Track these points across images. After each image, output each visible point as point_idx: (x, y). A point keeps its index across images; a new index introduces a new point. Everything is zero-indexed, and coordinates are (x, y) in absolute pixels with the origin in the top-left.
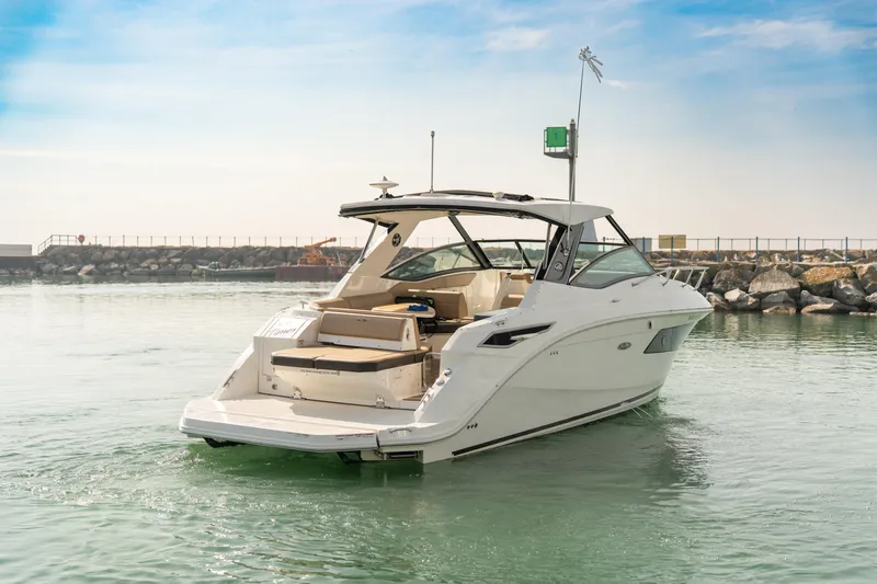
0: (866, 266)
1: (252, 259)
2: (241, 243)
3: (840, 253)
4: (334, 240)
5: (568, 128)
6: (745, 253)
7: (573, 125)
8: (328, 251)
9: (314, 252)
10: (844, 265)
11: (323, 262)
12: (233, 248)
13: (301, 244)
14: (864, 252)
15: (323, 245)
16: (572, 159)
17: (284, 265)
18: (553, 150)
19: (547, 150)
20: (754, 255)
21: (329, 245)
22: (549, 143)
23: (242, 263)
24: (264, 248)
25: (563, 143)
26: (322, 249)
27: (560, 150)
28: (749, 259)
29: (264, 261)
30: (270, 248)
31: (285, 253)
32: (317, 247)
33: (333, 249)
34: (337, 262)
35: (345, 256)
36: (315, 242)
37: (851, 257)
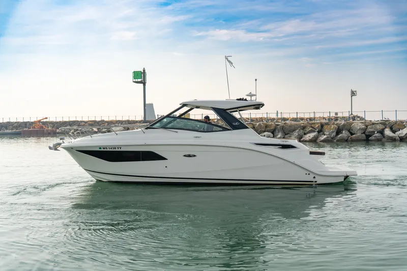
0: (258, 124)
1: (11, 127)
2: (6, 120)
3: (248, 119)
4: (47, 118)
5: (142, 71)
6: (213, 120)
7: (144, 70)
8: (44, 123)
9: (38, 124)
10: (250, 124)
11: (42, 127)
12: (3, 123)
13: (32, 120)
14: (257, 118)
15: (42, 121)
16: (144, 84)
17: (25, 129)
18: (136, 80)
19: (134, 80)
20: (216, 120)
21: (45, 120)
22: (135, 78)
23: (7, 129)
24: (16, 122)
25: (140, 77)
26: (41, 122)
27: (139, 80)
28: (214, 122)
29: (16, 128)
30: (19, 122)
31: (25, 124)
32: (39, 121)
33: (46, 122)
34: (48, 127)
35: (51, 125)
36: (38, 119)
37: (252, 120)
